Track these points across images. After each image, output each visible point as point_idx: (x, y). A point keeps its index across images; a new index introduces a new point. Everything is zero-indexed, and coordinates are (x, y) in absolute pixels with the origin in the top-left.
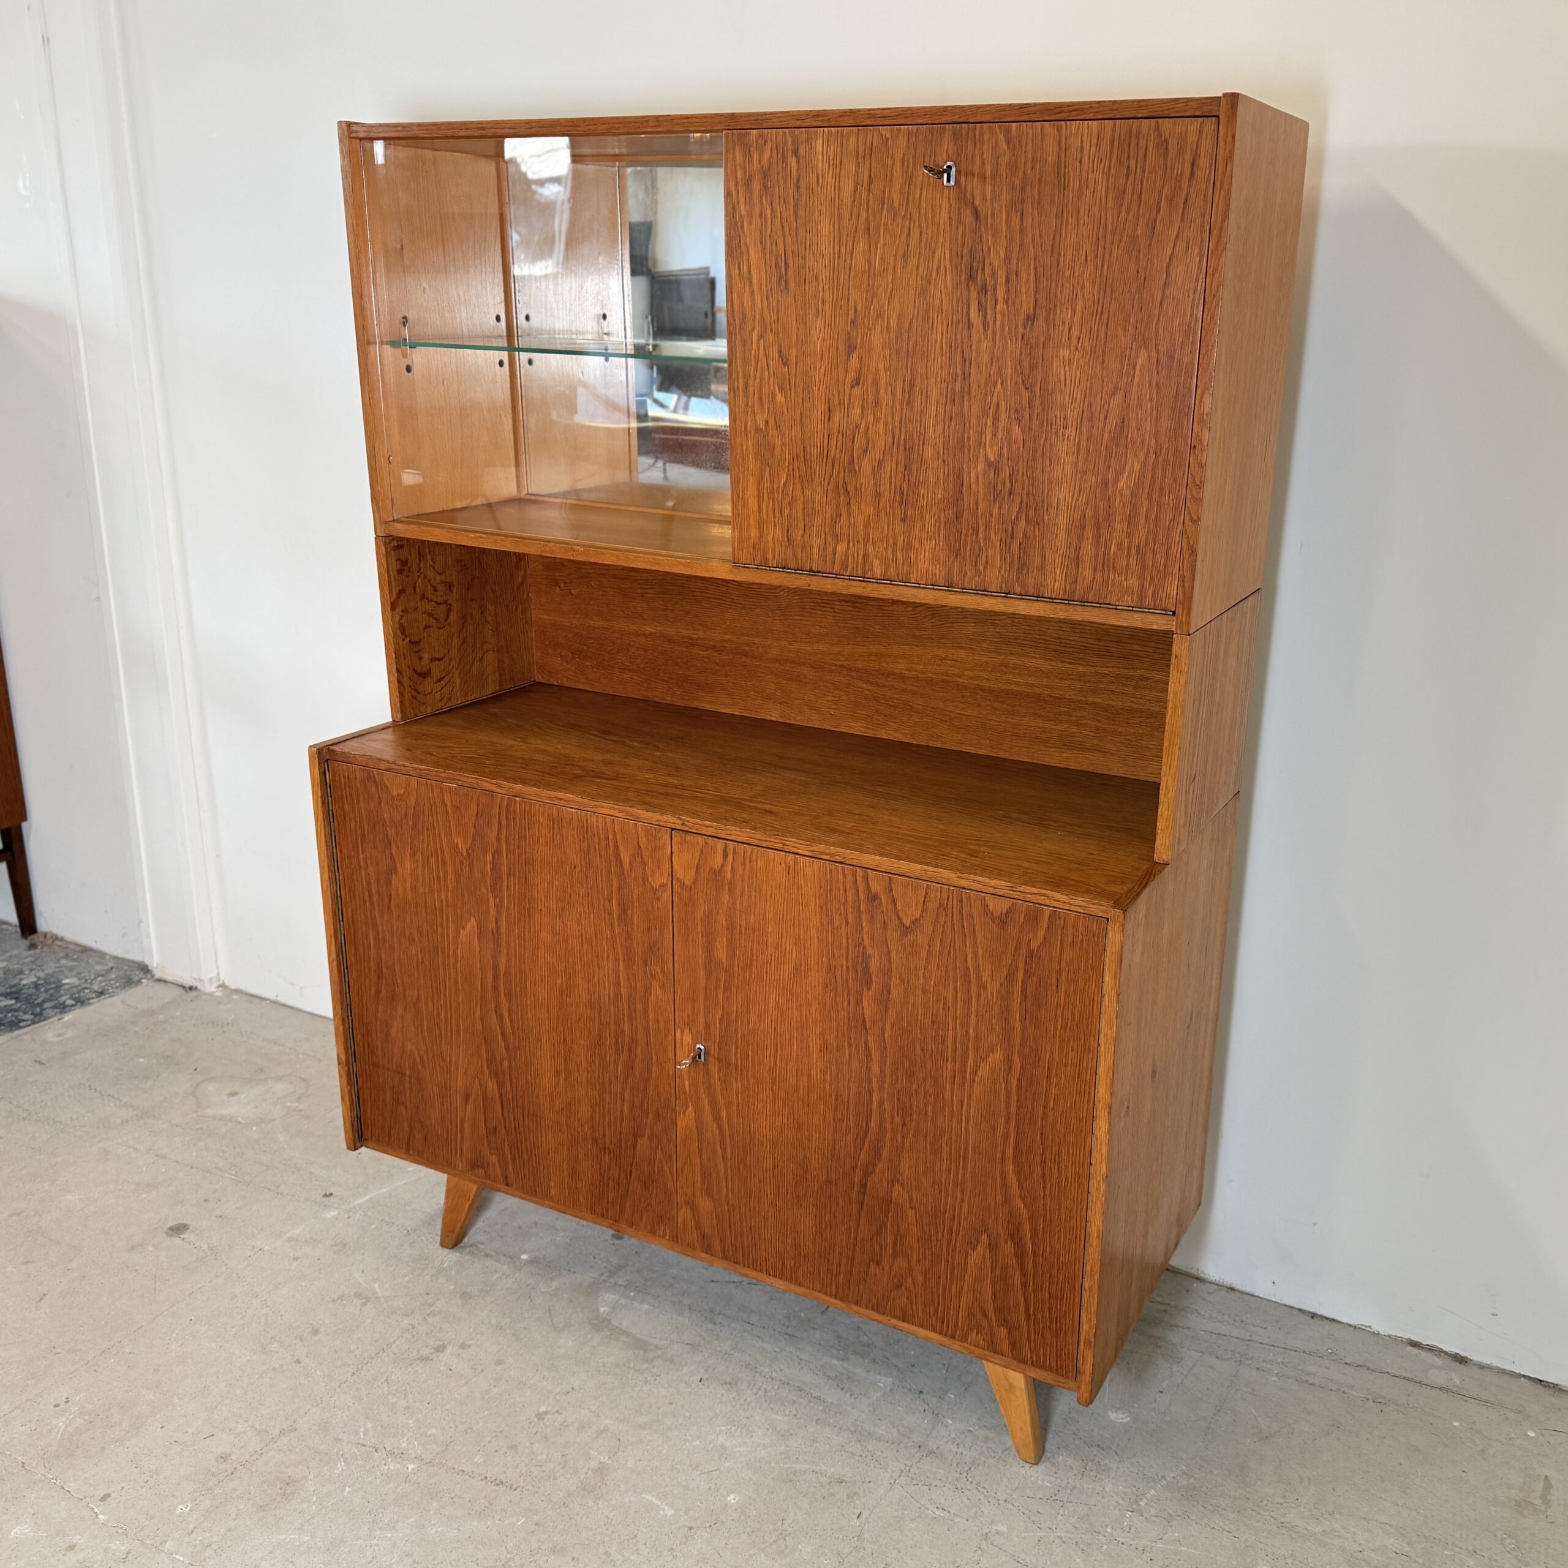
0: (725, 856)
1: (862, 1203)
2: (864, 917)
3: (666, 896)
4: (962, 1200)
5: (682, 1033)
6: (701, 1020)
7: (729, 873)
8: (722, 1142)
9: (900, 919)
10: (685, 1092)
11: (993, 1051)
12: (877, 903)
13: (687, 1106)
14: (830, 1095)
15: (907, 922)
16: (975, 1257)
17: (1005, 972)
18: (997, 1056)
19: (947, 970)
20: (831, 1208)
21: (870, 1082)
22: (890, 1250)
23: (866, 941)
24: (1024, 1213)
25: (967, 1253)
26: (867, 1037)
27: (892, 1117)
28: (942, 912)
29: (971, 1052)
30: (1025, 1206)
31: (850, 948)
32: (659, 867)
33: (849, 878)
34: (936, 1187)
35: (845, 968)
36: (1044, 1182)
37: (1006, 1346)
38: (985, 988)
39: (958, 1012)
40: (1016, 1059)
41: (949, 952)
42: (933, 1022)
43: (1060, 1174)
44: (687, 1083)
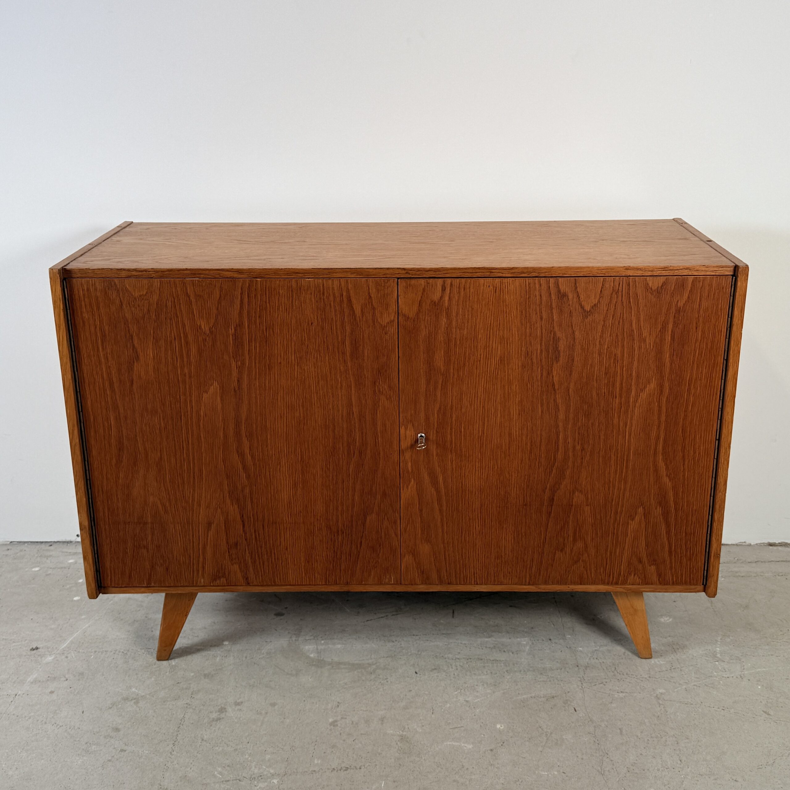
0: (444, 289)
1: (550, 513)
2: (554, 311)
3: (393, 330)
4: (625, 489)
5: (406, 429)
6: (422, 415)
7: (447, 302)
8: (439, 500)
9: (582, 307)
10: (408, 472)
11: (649, 383)
12: (565, 299)
13: (410, 481)
14: (526, 444)
15: (588, 308)
16: (633, 525)
17: (659, 326)
18: (653, 385)
19: (617, 336)
20: (526, 522)
21: (557, 426)
22: (571, 539)
23: (556, 329)
24: (669, 484)
25: (628, 523)
26: (555, 396)
27: (574, 447)
28: (615, 296)
29: (633, 388)
30: (670, 480)
31: (544, 336)
32: (387, 309)
33: (544, 286)
34: (606, 486)
35: (539, 351)
36: (684, 461)
37: (655, 578)
38: (645, 341)
39: (625, 363)
40: (667, 385)
41: (619, 322)
42: (606, 374)
43: (695, 453)
44: (410, 464)
